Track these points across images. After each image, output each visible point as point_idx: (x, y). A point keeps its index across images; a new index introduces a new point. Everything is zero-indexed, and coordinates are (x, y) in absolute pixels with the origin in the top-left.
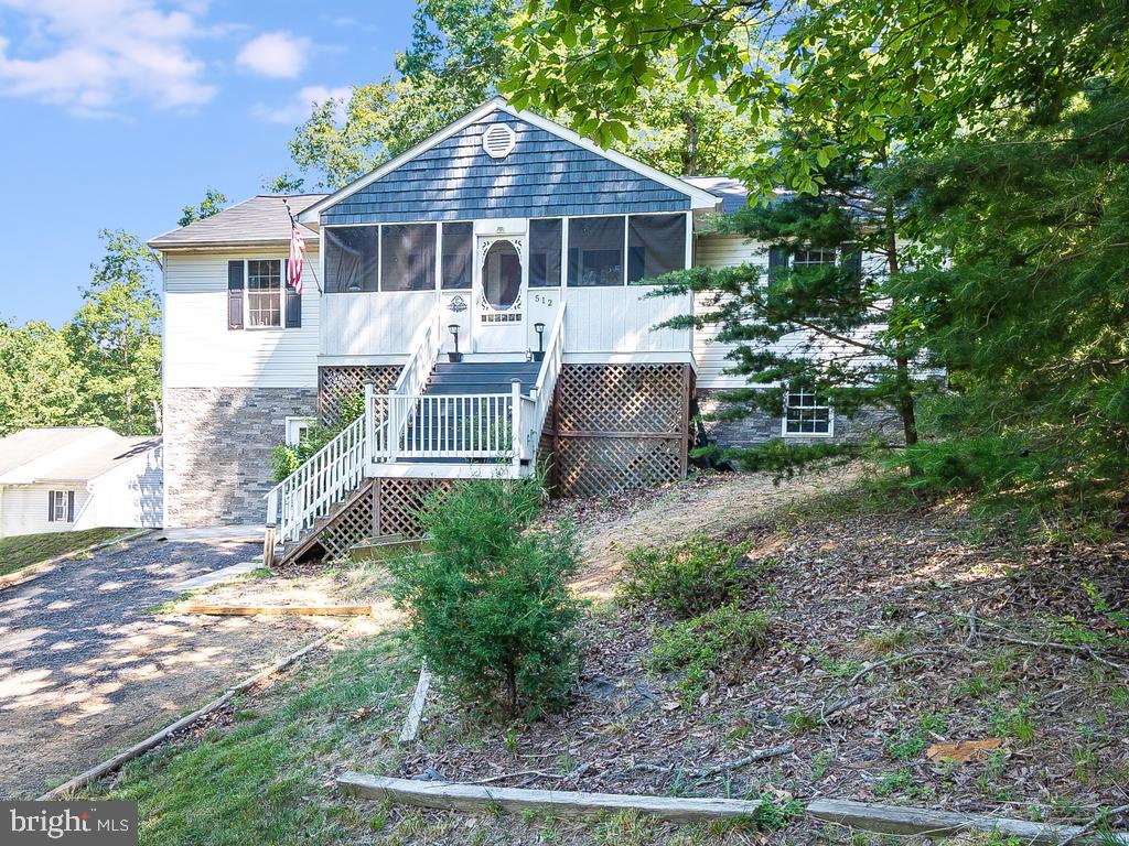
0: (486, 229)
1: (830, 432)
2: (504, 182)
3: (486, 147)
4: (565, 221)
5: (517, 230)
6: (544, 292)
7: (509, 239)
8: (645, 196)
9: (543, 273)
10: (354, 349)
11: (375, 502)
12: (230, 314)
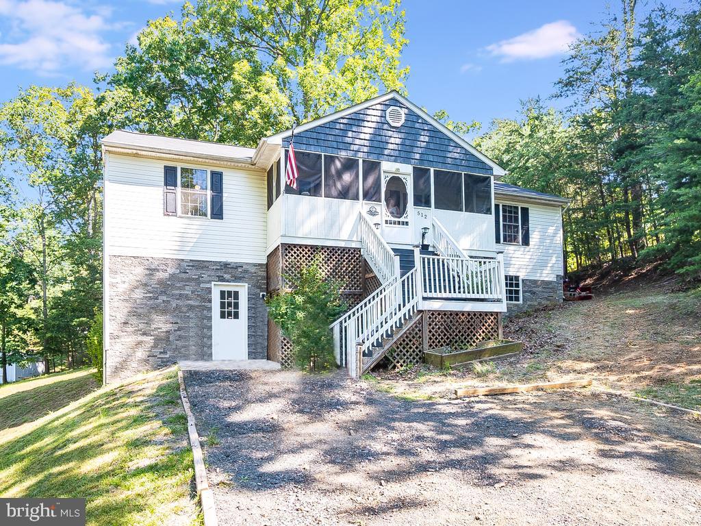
0: (388, 167)
1: (521, 302)
3: (388, 118)
4: (432, 170)
5: (406, 171)
6: (423, 210)
7: (400, 176)
8: (472, 164)
9: (422, 200)
12: (166, 203)
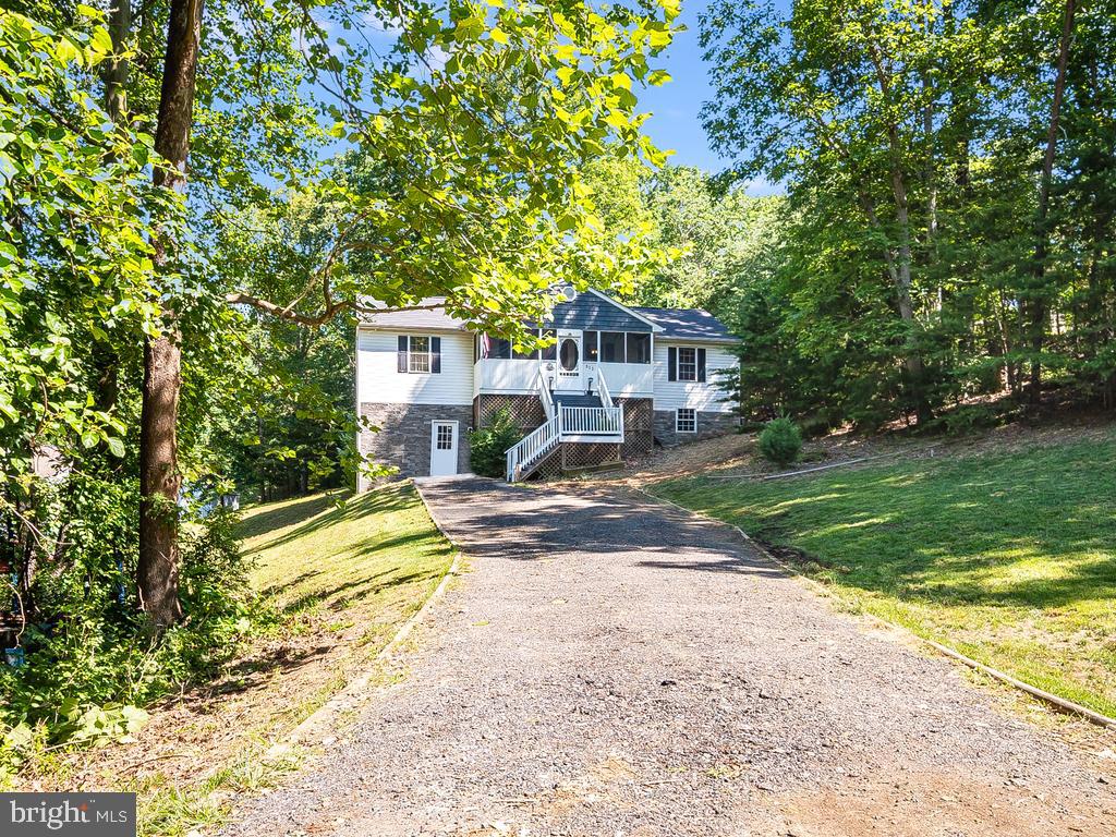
0: (563, 333)
1: (695, 431)
2: (572, 314)
4: (599, 332)
5: (577, 335)
6: (591, 364)
7: (573, 339)
8: (633, 325)
9: (590, 357)
10: (500, 387)
11: (563, 453)
12: (399, 364)
